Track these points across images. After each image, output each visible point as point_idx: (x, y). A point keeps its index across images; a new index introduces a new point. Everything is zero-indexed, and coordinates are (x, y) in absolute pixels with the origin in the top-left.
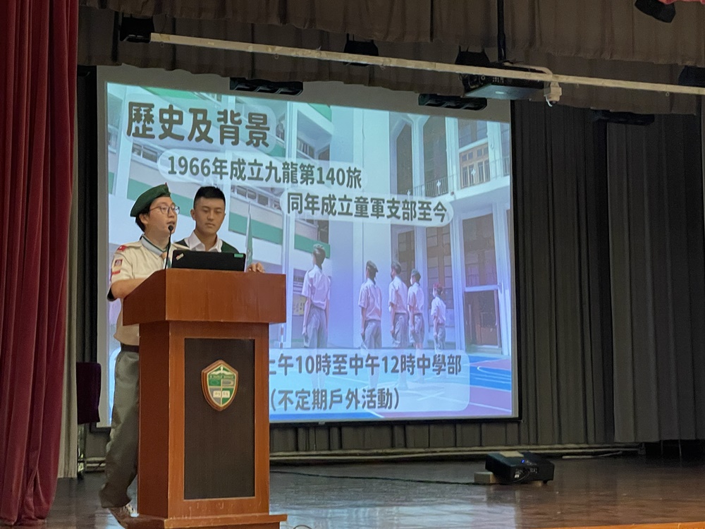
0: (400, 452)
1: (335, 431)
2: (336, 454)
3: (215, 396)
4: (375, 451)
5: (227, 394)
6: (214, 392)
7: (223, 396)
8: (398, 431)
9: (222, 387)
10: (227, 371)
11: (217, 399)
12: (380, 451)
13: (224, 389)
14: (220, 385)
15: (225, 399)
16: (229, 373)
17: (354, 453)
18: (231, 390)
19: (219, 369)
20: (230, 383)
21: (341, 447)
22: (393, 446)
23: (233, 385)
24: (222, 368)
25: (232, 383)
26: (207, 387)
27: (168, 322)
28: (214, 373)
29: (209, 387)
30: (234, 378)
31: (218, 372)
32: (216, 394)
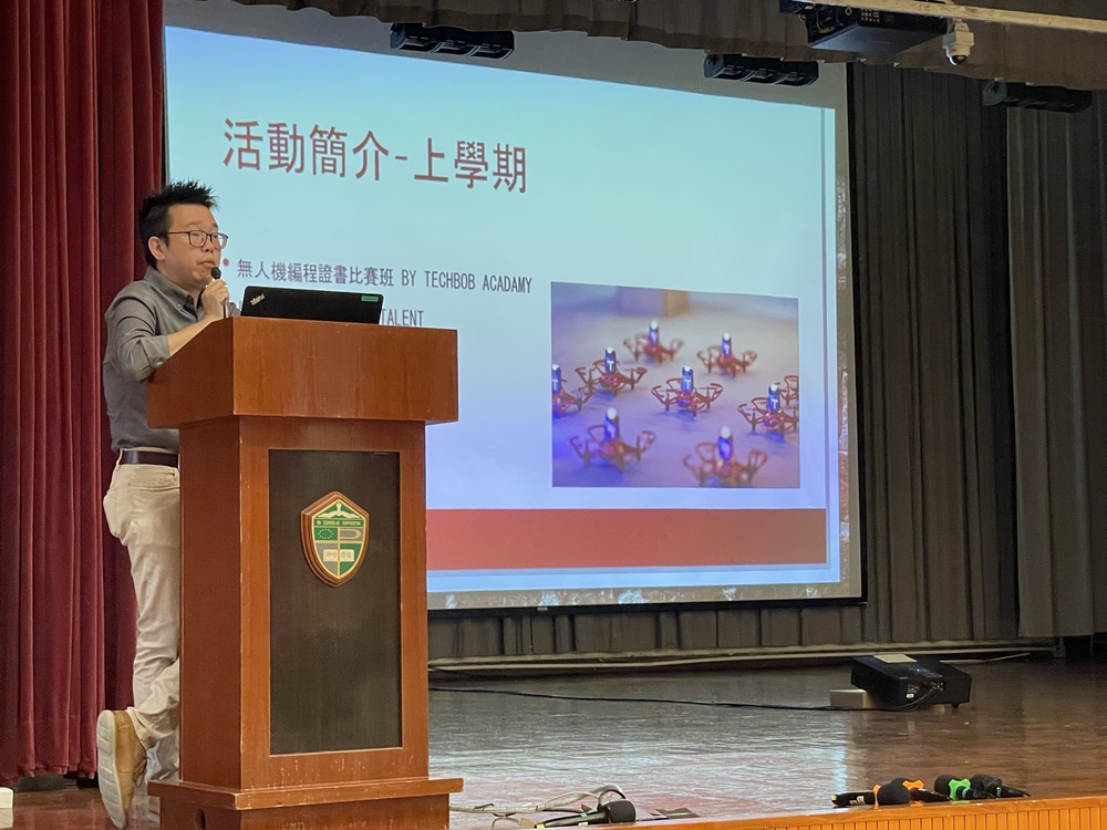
0: (670, 654)
1: (564, 622)
2: (566, 659)
3: (326, 559)
4: (629, 654)
5: (349, 556)
6: (326, 551)
7: (342, 560)
8: (667, 621)
9: (338, 542)
10: (350, 512)
11: (332, 565)
12: (637, 654)
13: (343, 546)
14: (336, 539)
15: (345, 566)
16: (354, 516)
17: (594, 657)
18: (356, 548)
19: (334, 508)
20: (355, 534)
21: (574, 648)
22: (658, 646)
23: (360, 537)
24: (339, 506)
25: (358, 534)
26: (311, 543)
27: (237, 417)
28: (325, 515)
29: (315, 542)
30: (362, 522)
31: (333, 514)
32: (329, 554)
